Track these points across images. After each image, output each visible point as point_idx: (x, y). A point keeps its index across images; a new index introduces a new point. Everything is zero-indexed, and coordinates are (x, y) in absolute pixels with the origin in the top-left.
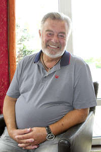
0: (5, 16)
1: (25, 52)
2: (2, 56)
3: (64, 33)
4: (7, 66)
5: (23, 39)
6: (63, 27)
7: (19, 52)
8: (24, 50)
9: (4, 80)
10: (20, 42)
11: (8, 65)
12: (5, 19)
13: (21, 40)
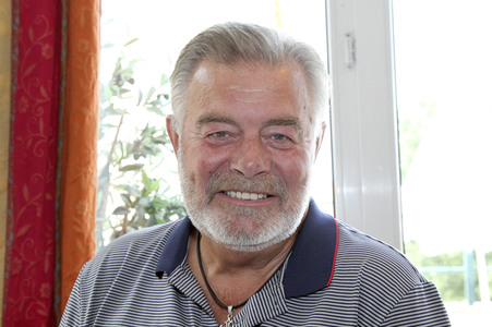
0: (48, 33)
1: (151, 209)
2: (23, 230)
3: (291, 122)
6: (285, 93)
7: (118, 211)
8: (144, 202)
11: (53, 277)
12: (46, 50)
13: (138, 149)
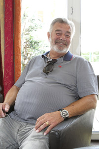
0: (11, 5)
1: (31, 42)
2: (7, 46)
4: (12, 57)
5: (30, 29)
7: (25, 42)
9: (8, 70)
10: (27, 33)
11: (13, 55)
12: (11, 9)
13: (29, 30)
